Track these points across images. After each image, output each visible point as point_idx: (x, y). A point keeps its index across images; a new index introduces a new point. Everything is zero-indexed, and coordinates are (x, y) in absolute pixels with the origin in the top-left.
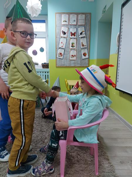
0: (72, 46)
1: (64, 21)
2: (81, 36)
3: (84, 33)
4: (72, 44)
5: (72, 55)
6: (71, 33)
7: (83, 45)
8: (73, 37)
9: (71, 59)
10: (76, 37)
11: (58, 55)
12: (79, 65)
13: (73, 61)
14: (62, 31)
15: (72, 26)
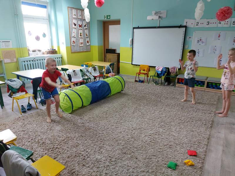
0: (80, 36)
1: (74, 15)
2: (85, 28)
3: (86, 25)
4: (80, 34)
5: (81, 43)
6: (79, 25)
7: (87, 35)
8: (80, 28)
9: (80, 46)
10: (82, 29)
11: (72, 43)
12: (85, 51)
13: (82, 47)
14: (74, 23)
15: (79, 19)
